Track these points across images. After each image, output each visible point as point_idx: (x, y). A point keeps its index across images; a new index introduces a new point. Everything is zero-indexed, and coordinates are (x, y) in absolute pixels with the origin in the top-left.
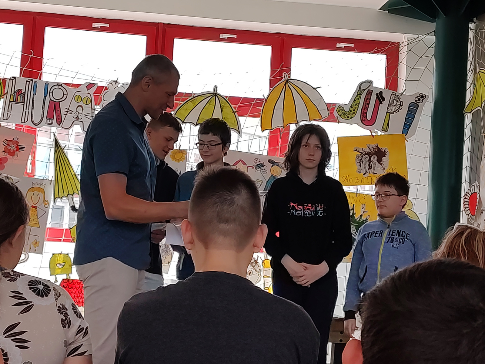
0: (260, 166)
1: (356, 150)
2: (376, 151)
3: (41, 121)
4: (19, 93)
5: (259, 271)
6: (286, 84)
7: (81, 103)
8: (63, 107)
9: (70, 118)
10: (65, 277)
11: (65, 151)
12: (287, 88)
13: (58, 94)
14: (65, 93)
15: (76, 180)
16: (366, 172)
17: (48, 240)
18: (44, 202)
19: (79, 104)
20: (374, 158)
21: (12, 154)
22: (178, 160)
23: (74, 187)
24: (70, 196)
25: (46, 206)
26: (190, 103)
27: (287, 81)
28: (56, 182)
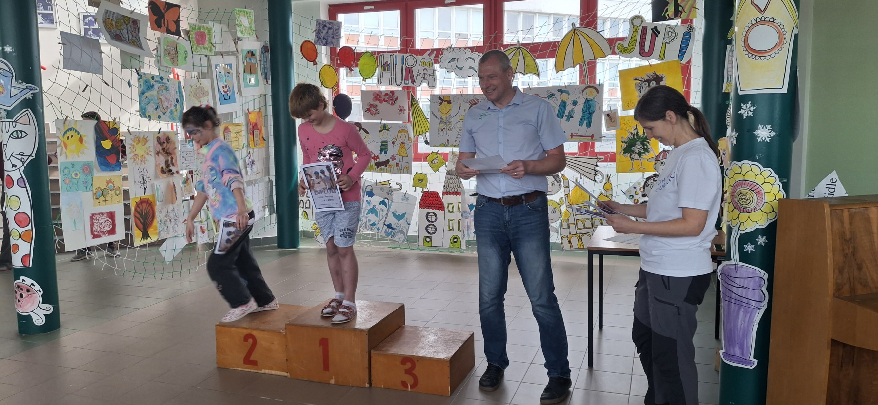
0: (552, 95)
1: (636, 79)
2: (654, 78)
3: (401, 83)
4: (386, 64)
5: (559, 182)
6: (574, 32)
7: (426, 67)
8: (415, 71)
9: (419, 78)
10: (424, 190)
11: (419, 103)
12: (576, 35)
13: (410, 62)
14: (415, 61)
15: (427, 122)
18: (409, 139)
19: (424, 68)
20: (653, 84)
23: (426, 128)
24: (424, 134)
25: (410, 142)
27: (575, 29)
28: (414, 125)
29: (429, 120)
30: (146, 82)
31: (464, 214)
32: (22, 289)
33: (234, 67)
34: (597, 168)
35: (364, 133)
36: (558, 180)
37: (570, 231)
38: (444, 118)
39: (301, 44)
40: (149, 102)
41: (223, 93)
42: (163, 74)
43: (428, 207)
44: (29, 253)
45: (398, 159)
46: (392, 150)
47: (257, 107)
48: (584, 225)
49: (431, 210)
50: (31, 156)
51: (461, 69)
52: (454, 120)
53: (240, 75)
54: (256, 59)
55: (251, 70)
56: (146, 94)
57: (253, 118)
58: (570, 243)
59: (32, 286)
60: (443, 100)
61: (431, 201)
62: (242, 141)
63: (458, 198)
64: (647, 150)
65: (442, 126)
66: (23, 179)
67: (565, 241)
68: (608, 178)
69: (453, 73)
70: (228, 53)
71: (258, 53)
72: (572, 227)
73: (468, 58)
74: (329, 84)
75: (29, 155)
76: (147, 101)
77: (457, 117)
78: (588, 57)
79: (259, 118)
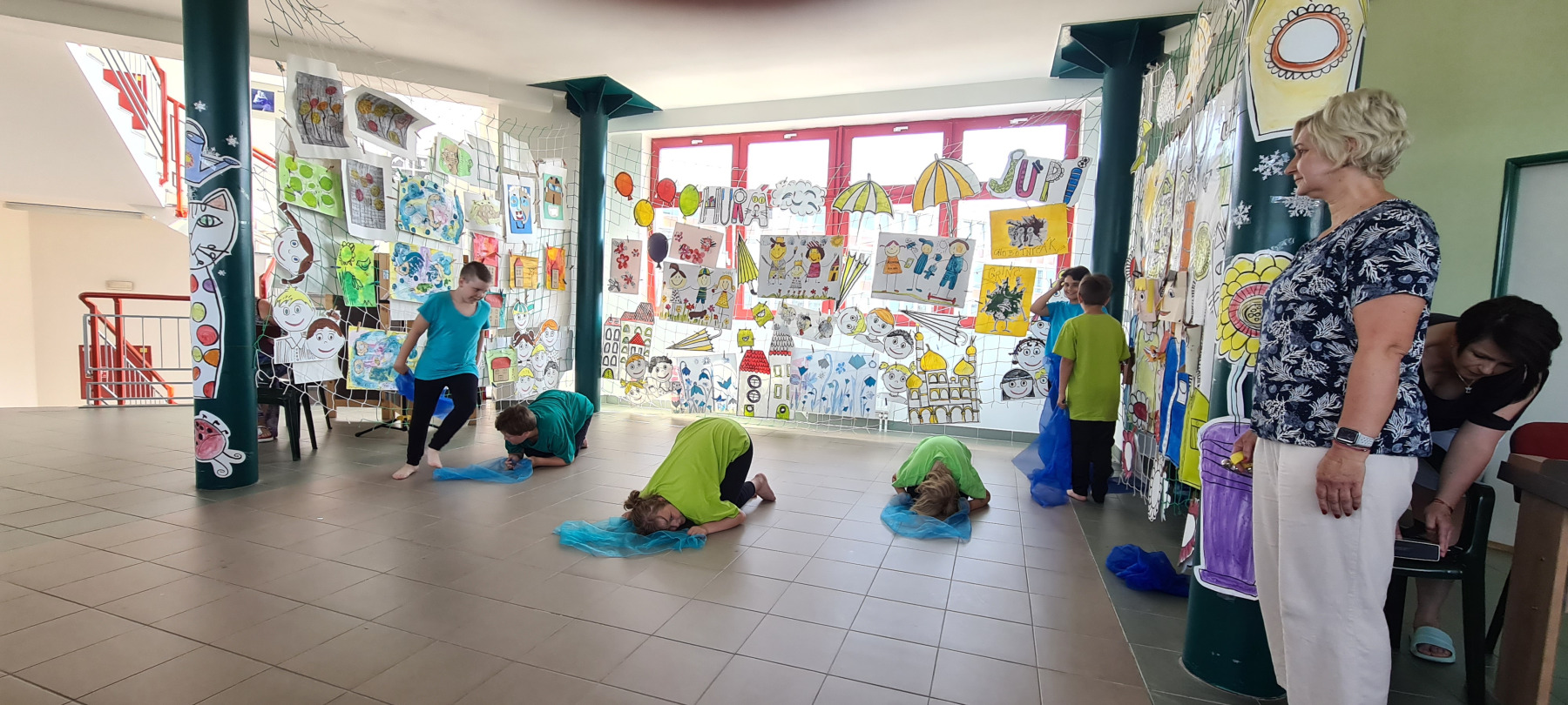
0: (911, 245)
1: (1009, 223)
2: (1032, 223)
3: (729, 221)
4: (712, 199)
5: (911, 343)
6: (937, 164)
7: (758, 203)
8: (744, 207)
9: (750, 216)
10: (749, 348)
11: (748, 245)
12: (939, 168)
13: (740, 197)
14: (746, 196)
15: (755, 268)
16: (1022, 245)
17: (736, 319)
19: (756, 204)
20: (1030, 229)
21: (707, 250)
22: (837, 245)
23: (754, 274)
24: (750, 282)
25: (734, 291)
26: (847, 192)
27: (938, 161)
28: (739, 270)
29: (758, 266)
30: (412, 186)
31: (794, 380)
32: (202, 428)
33: (533, 191)
34: (958, 329)
35: (682, 278)
36: (910, 341)
37: (920, 402)
38: (776, 263)
39: (615, 176)
40: (415, 212)
41: (516, 219)
42: (435, 180)
43: (752, 368)
44: (214, 380)
45: (717, 311)
46: (711, 299)
47: (559, 243)
48: (940, 396)
49: (754, 373)
50: (225, 251)
51: (799, 204)
52: (788, 266)
53: (540, 203)
54: (560, 186)
55: (554, 199)
56: (412, 202)
57: (551, 254)
58: (920, 417)
59: (215, 424)
60: (774, 242)
61: (755, 362)
62: (537, 280)
63: (787, 359)
64: (1015, 310)
65: (774, 273)
66: (211, 279)
67: (914, 414)
68: (973, 341)
69: (788, 210)
70: (525, 174)
71: (563, 182)
72: (924, 399)
73: (808, 191)
74: (644, 222)
75: (223, 249)
76: (411, 210)
77: (791, 264)
78: (953, 193)
79: (560, 256)
